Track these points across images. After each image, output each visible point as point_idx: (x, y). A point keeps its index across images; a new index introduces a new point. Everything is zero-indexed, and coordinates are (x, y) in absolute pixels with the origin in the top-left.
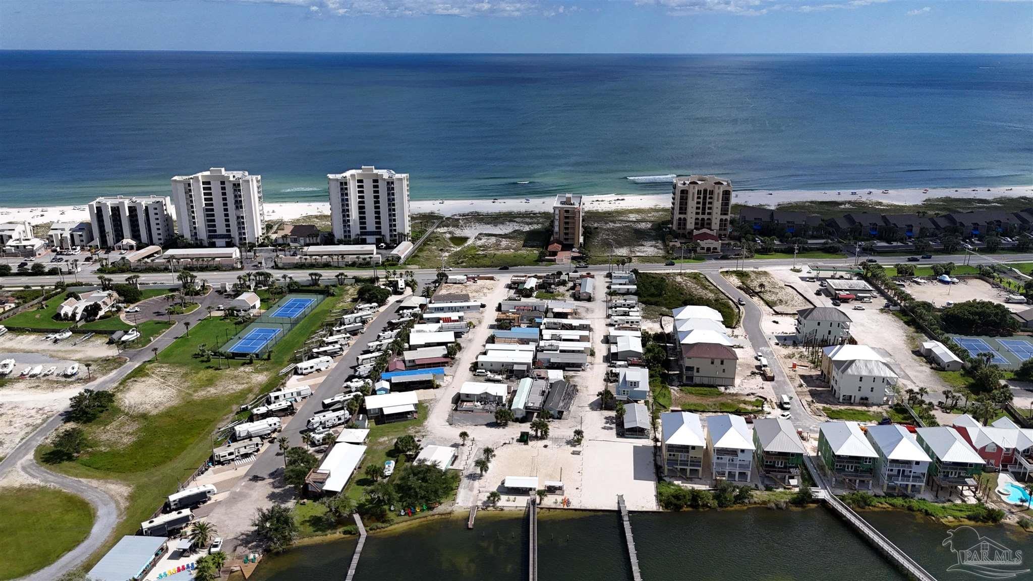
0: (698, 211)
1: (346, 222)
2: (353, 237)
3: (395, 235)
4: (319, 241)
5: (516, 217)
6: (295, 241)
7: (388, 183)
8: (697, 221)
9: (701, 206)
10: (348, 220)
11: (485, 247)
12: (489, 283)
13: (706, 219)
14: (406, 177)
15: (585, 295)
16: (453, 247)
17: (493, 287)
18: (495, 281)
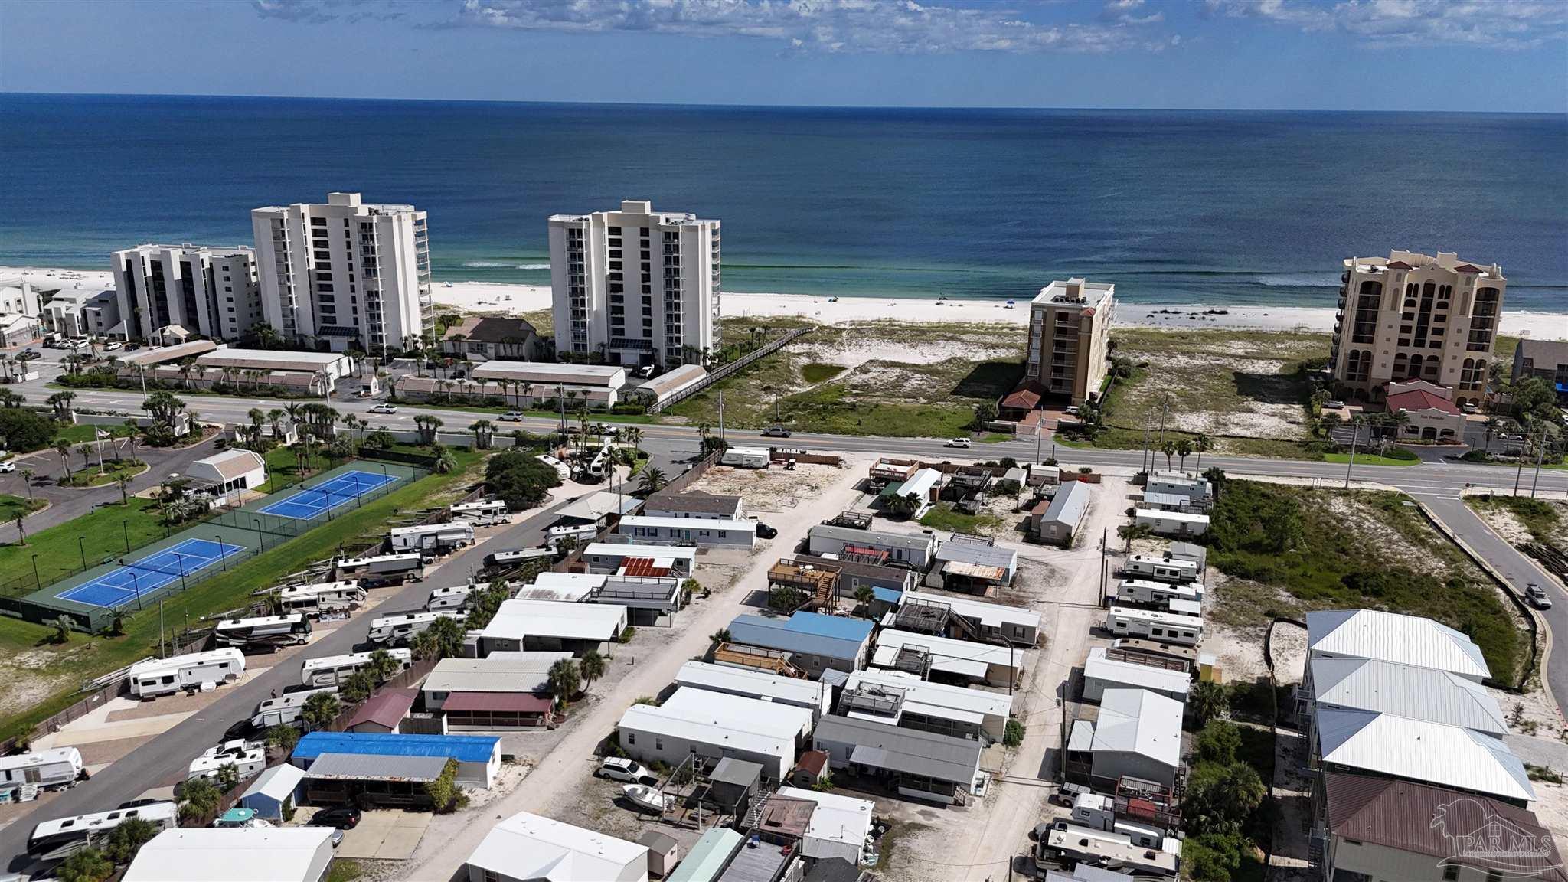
0: (1405, 336)
1: (578, 315)
2: (592, 347)
3: (678, 351)
4: (524, 350)
5: (965, 333)
6: (479, 349)
7: (667, 235)
8: (1402, 362)
9: (1414, 324)
10: (583, 312)
11: (865, 388)
12: (821, 473)
13: (1425, 358)
14: (713, 225)
15: (1054, 528)
16: (799, 385)
17: (825, 483)
18: (840, 468)
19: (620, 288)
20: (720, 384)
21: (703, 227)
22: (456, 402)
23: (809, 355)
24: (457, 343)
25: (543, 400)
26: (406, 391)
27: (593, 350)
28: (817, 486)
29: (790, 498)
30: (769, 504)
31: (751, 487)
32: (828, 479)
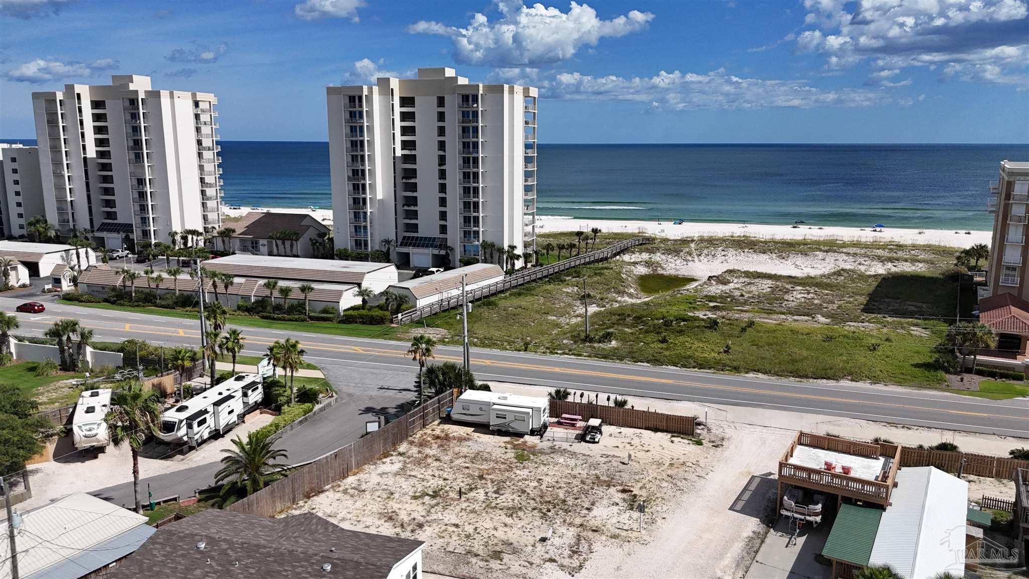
1: (358, 203)
2: (373, 245)
3: (474, 247)
6: (253, 247)
7: (465, 98)
10: (364, 201)
11: (725, 302)
12: (656, 453)
16: (631, 296)
17: (664, 484)
18: (699, 443)
19: (413, 173)
20: (523, 289)
23: (648, 264)
24: (227, 240)
25: (253, 300)
26: (88, 284)
28: (644, 493)
29: (573, 531)
30: (515, 552)
31: (490, 485)
32: (669, 472)
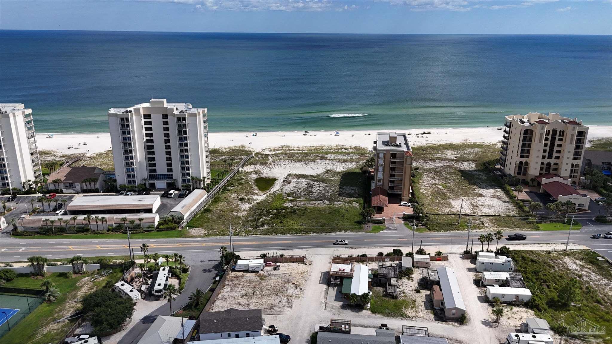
0: (545, 154)
1: (129, 164)
2: (138, 180)
3: (189, 180)
4: (98, 185)
5: (327, 153)
6: (70, 186)
7: (179, 119)
8: (543, 166)
9: (548, 148)
10: (132, 163)
11: (294, 195)
12: (296, 270)
13: (552, 164)
14: (203, 111)
15: (454, 311)
16: (257, 195)
17: (302, 280)
18: (306, 264)
19: (152, 147)
20: (216, 200)
21: (199, 114)
22: (59, 232)
23: (256, 172)
24: (57, 184)
25: (114, 226)
26: (24, 227)
27: (139, 183)
28: (298, 283)
29: (286, 298)
30: (275, 306)
31: (258, 289)
32: (302, 276)
